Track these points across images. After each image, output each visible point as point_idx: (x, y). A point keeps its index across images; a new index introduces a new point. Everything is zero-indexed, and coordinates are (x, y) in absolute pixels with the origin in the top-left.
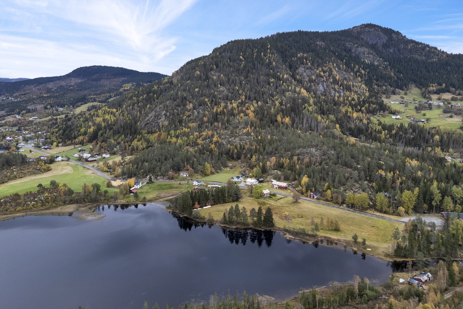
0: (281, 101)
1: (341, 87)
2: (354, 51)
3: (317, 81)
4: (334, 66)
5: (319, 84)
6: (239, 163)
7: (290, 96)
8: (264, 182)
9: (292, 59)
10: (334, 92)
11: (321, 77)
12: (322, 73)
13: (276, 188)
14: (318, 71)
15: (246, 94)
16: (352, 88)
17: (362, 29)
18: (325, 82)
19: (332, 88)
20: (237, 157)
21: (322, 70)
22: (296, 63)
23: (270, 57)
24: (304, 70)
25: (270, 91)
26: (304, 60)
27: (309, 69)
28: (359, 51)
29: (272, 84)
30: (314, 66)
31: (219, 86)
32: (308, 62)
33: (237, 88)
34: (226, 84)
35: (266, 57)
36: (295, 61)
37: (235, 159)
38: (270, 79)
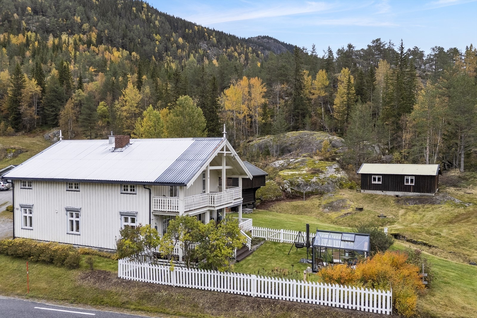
9: (185, 30)
12: (236, 54)
14: (229, 50)
15: (100, 33)
17: (259, 40)
20: (36, 117)
21: (235, 50)
22: (193, 36)
23: (148, 15)
24: (207, 46)
25: (155, 48)
26: (206, 34)
27: (215, 46)
28: (267, 54)
29: (157, 43)
30: (221, 44)
31: (29, 8)
32: (211, 37)
33: (78, 19)
34: (49, 10)
35: (141, 13)
36: (191, 34)
37: (28, 126)
38: (154, 35)
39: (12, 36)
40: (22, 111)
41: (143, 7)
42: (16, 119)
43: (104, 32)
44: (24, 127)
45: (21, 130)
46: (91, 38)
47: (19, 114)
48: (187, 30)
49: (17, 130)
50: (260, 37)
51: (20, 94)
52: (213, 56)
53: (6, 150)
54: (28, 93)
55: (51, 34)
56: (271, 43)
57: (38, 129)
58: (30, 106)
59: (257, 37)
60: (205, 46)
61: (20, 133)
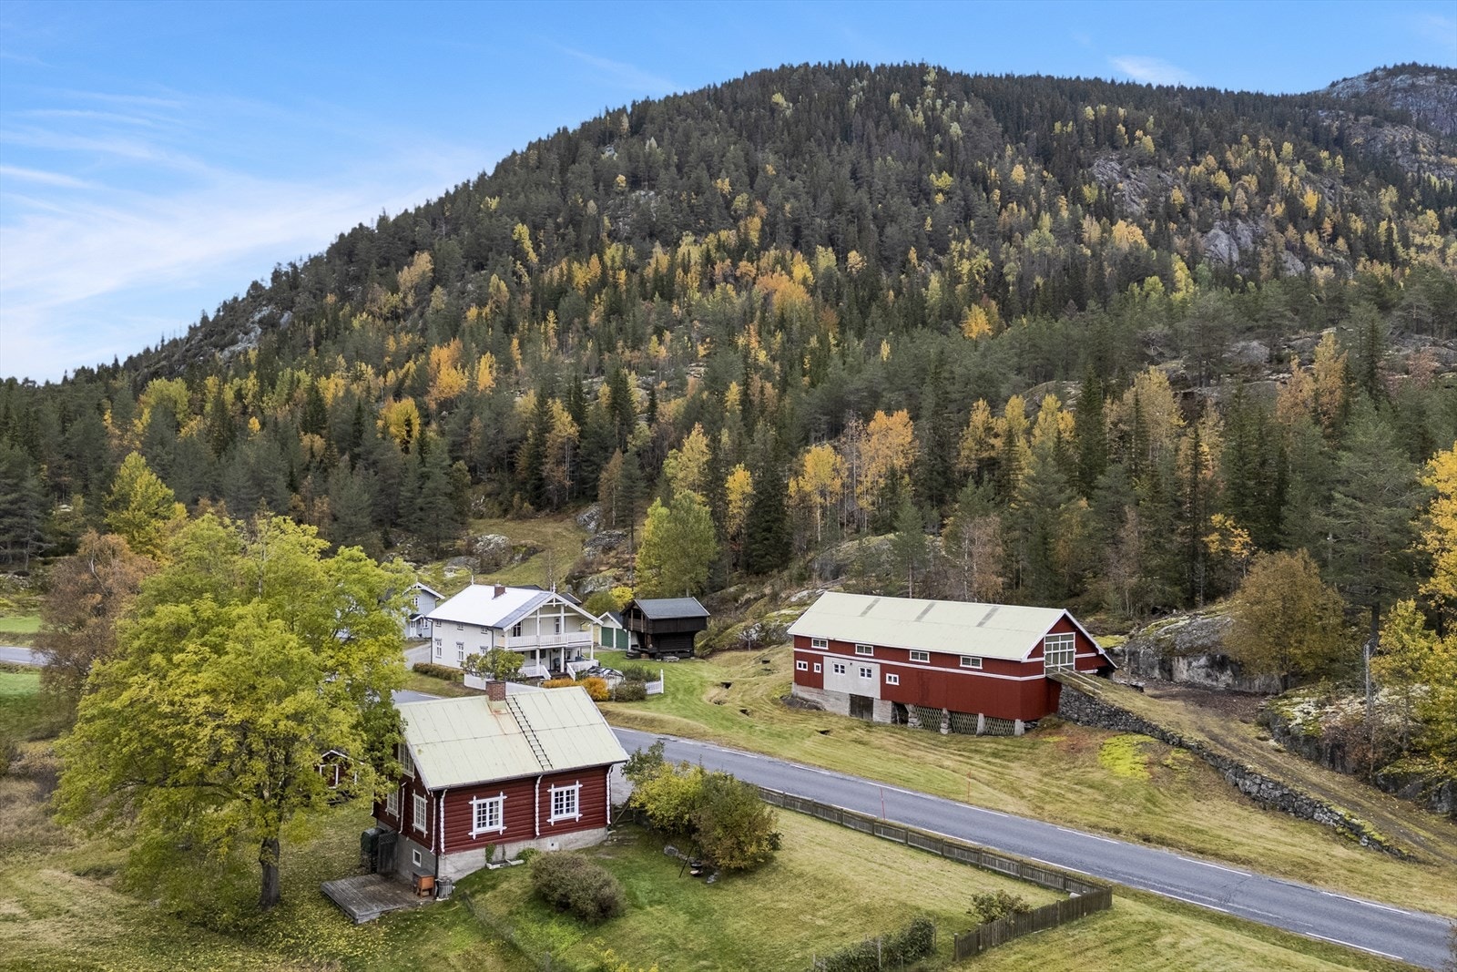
0: (990, 264)
1: (1341, 243)
2: (1360, 140)
3: (1193, 214)
4: (1284, 153)
5: (1211, 227)
6: (582, 527)
7: (1048, 250)
8: (711, 651)
9: (1052, 128)
10: (1301, 267)
11: (1218, 195)
12: (1222, 179)
13: (861, 705)
14: (1198, 170)
15: (772, 215)
16: (1400, 250)
17: (1375, 85)
18: (1244, 220)
19: (1290, 247)
20: (568, 483)
21: (1223, 165)
22: (1076, 139)
23: (934, 109)
24: (1118, 168)
25: (925, 220)
26: (1120, 126)
27: (1149, 164)
28: (1388, 141)
29: (940, 198)
30: (1172, 152)
31: (621, 178)
32: (1139, 133)
33: (724, 185)
34: (662, 172)
35: (913, 108)
36: (1070, 135)
37: (555, 500)
38: (933, 176)
39: (576, 266)
40: (545, 474)
41: (924, 84)
42: (537, 488)
43: (783, 208)
44: (549, 502)
45: (545, 507)
46: (746, 234)
47: (541, 479)
48: (1058, 125)
49: (539, 508)
50: (1378, 73)
51: (544, 444)
52: (1137, 199)
53: (514, 548)
54: (555, 441)
55: (657, 243)
56: (1424, 87)
57: (571, 504)
58: (559, 463)
59: (1366, 74)
60: (1112, 169)
61: (543, 513)
